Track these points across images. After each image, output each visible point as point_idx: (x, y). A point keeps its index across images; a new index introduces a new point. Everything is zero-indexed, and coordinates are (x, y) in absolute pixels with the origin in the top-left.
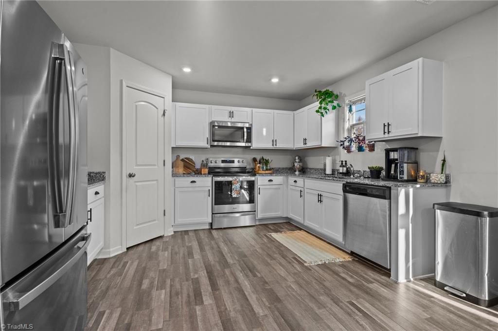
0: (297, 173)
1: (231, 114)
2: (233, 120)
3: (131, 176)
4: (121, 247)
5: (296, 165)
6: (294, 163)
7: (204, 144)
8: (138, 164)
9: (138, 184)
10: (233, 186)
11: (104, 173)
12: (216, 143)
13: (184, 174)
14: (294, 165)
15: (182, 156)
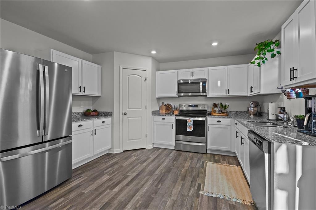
0: (252, 116)
1: (192, 74)
2: (194, 78)
3: (125, 114)
4: (119, 149)
5: (250, 109)
6: (248, 108)
7: (174, 95)
8: (129, 108)
9: (129, 118)
10: (187, 123)
11: (111, 112)
12: (182, 94)
13: (166, 113)
14: (248, 110)
15: (166, 103)
